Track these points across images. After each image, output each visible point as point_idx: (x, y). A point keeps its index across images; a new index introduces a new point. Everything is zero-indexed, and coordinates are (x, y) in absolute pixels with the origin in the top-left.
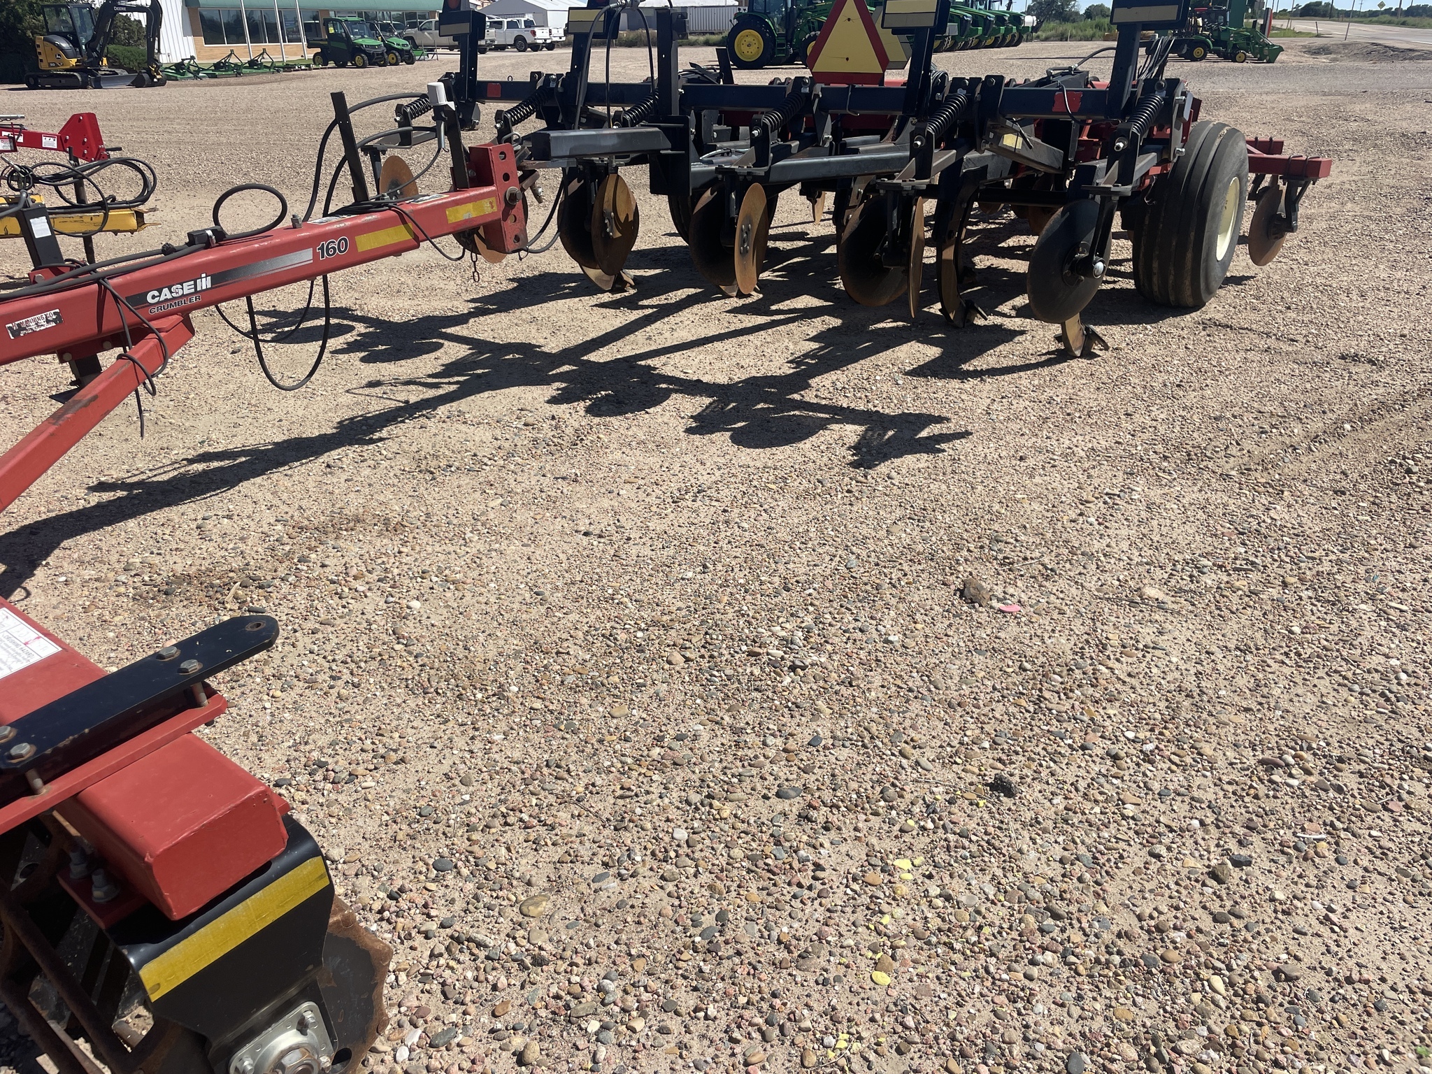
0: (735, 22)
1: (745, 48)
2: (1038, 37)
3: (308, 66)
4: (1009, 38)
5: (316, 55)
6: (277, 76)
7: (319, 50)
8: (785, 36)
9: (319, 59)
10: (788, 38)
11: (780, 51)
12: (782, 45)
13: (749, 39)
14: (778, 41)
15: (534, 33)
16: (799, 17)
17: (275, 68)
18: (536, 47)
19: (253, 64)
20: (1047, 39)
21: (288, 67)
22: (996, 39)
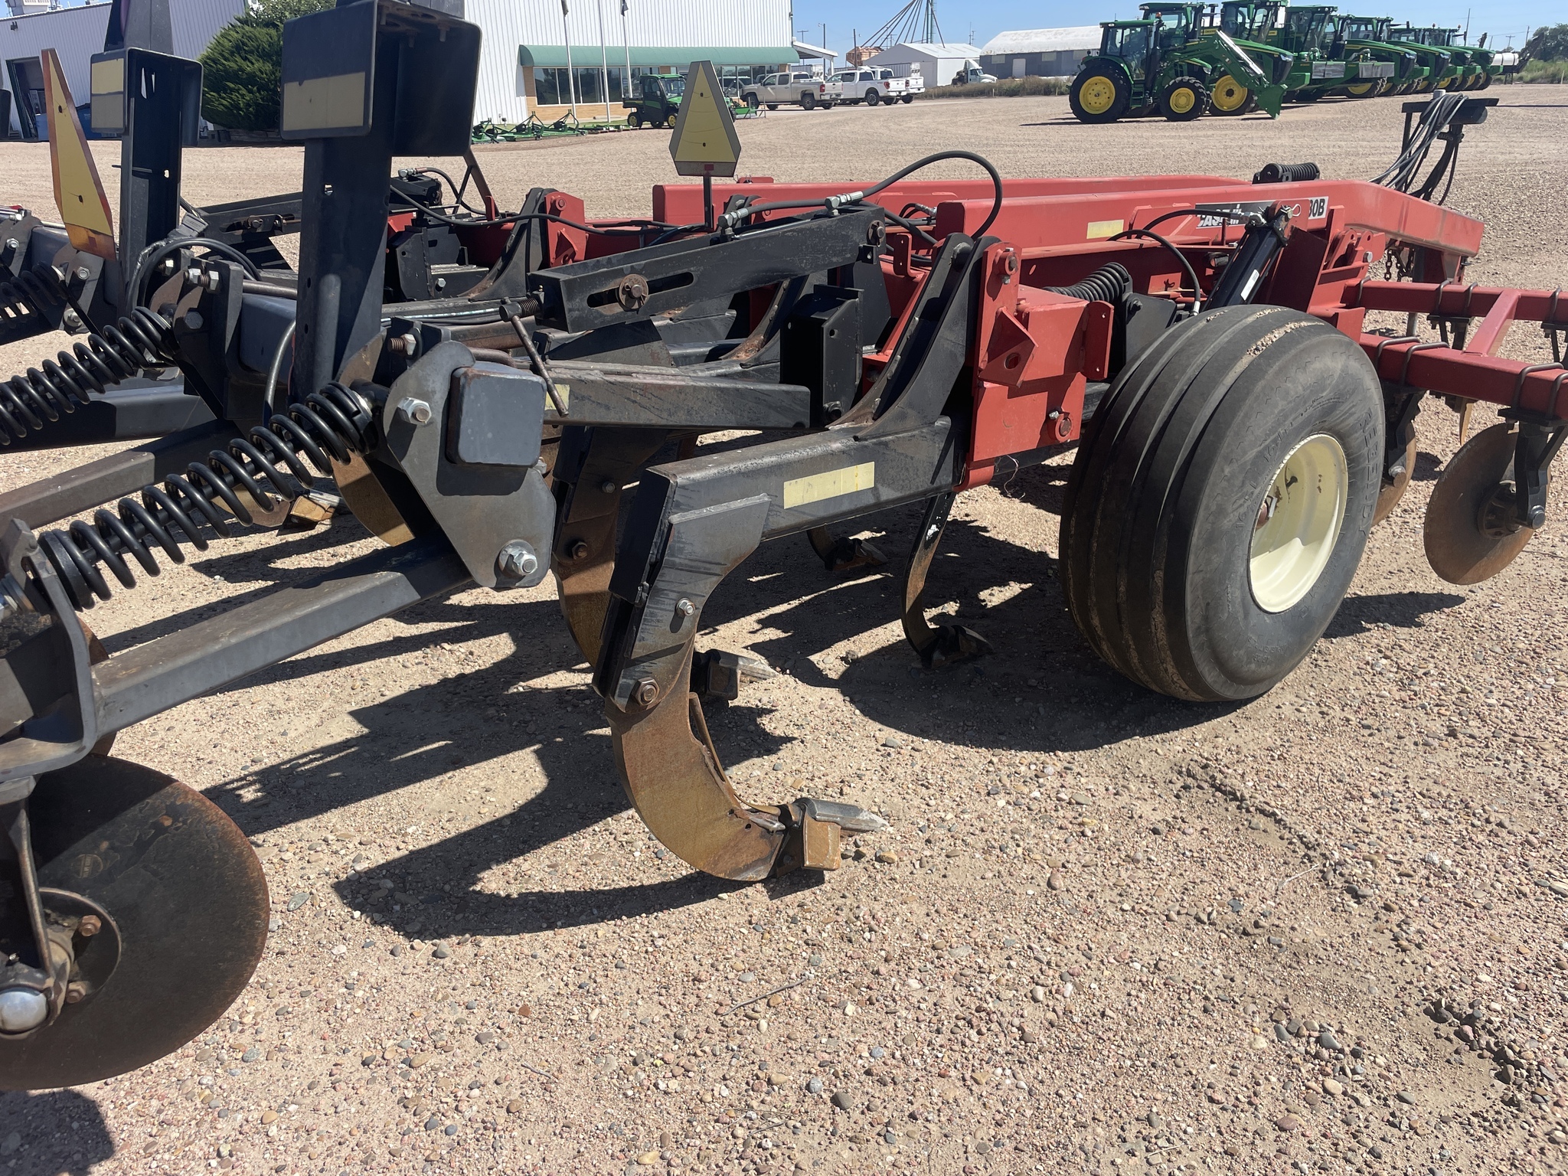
0: (1083, 67)
1: (1092, 99)
2: (1521, 79)
3: (617, 127)
4: (1471, 79)
5: (632, 114)
6: (582, 138)
7: (634, 110)
8: (1144, 83)
9: (634, 119)
10: (1148, 85)
11: (1136, 101)
12: (1140, 94)
13: (1098, 88)
14: (1134, 89)
15: (887, 85)
16: (1163, 59)
17: (580, 131)
18: (889, 101)
19: (559, 126)
20: (1532, 81)
21: (596, 129)
22: (1453, 81)
